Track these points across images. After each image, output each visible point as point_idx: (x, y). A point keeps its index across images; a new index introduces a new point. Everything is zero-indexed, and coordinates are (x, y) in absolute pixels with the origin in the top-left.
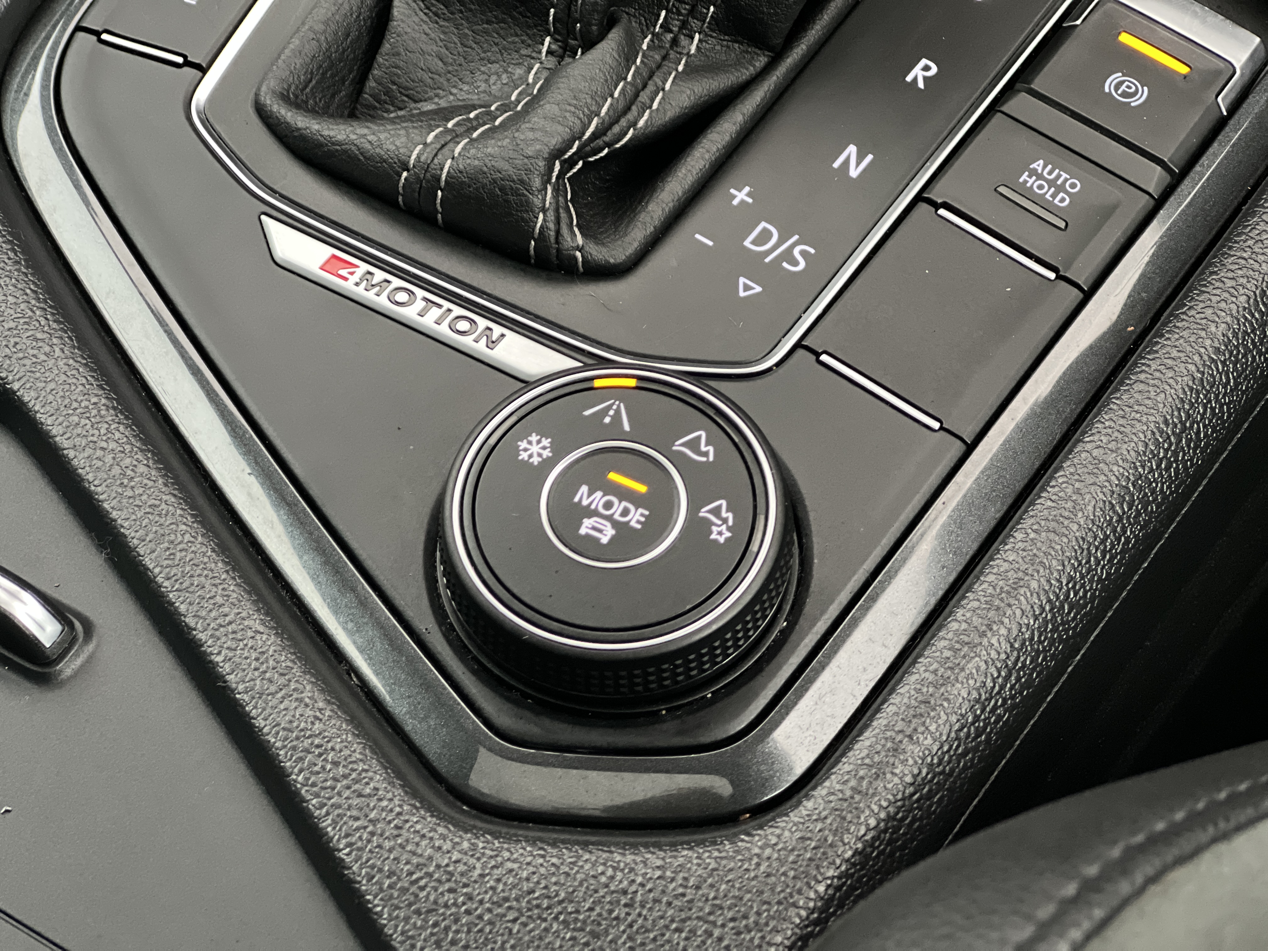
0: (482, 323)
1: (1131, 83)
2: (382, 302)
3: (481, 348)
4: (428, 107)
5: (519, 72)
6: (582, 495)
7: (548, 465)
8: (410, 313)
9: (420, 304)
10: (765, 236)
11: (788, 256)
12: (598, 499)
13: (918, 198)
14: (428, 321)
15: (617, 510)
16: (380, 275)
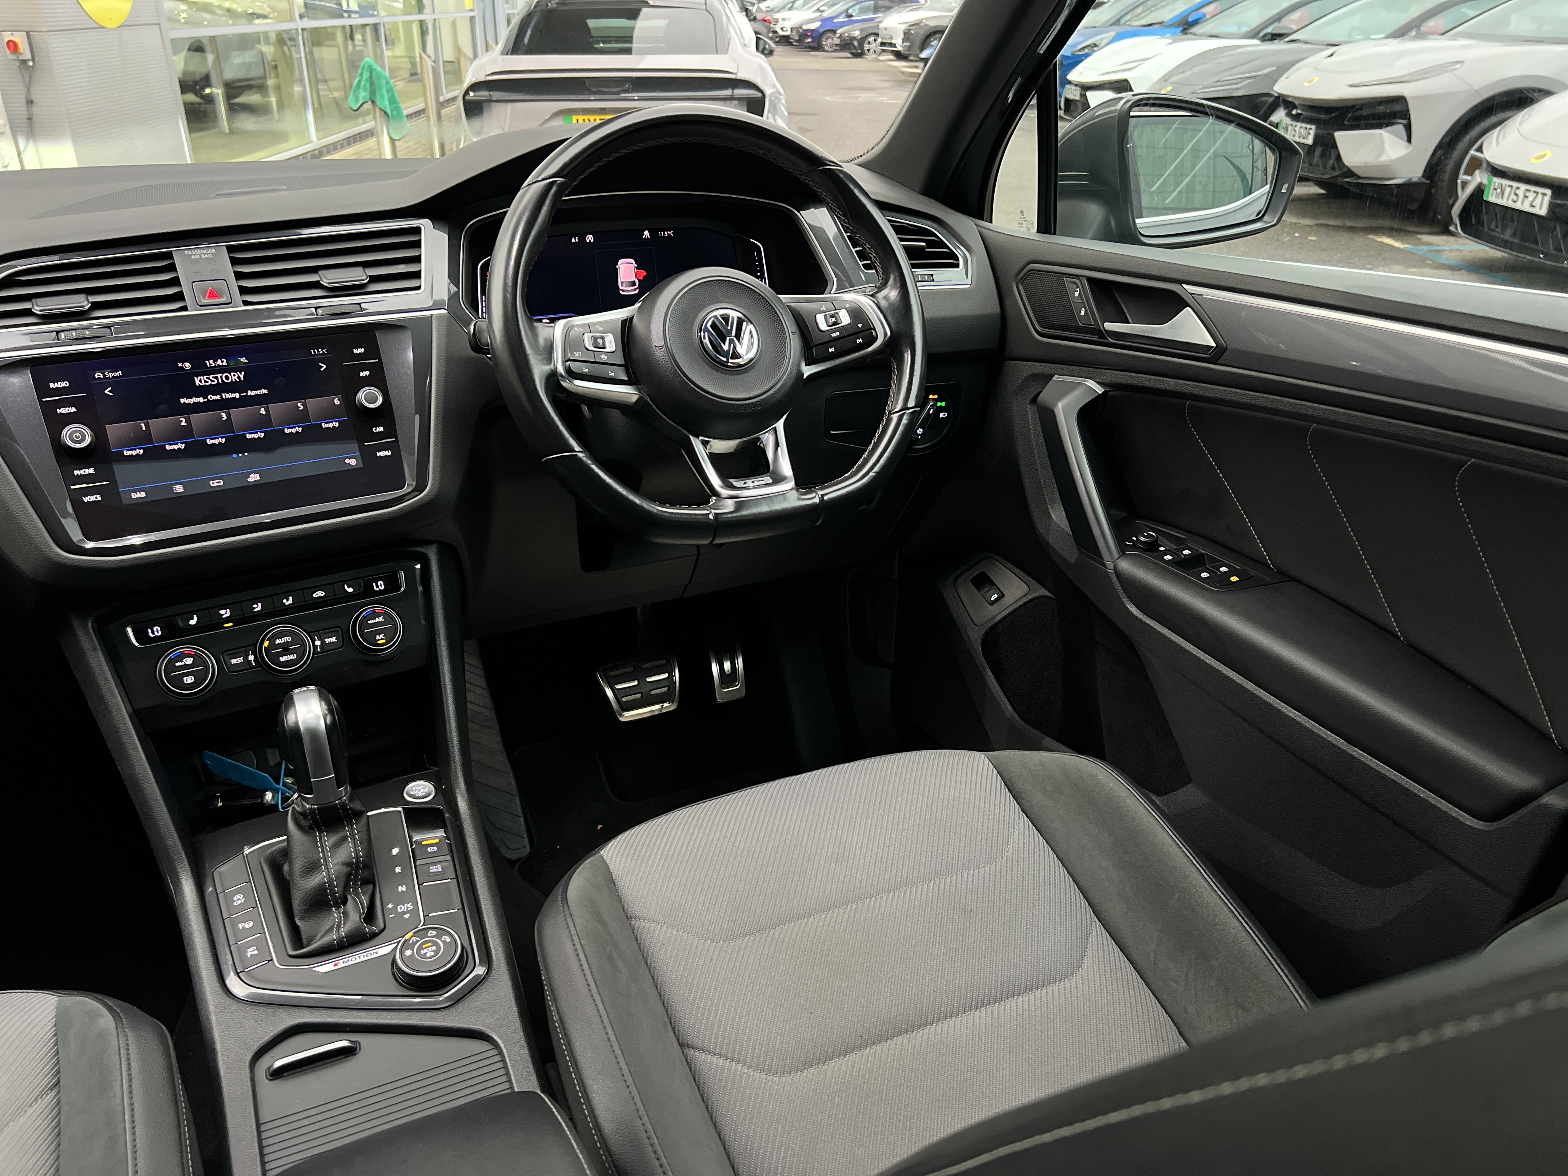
0: (372, 952)
1: (432, 848)
2: (351, 963)
3: (376, 955)
4: (319, 936)
5: (332, 918)
6: (423, 952)
7: (413, 953)
8: (358, 960)
9: (358, 958)
10: (401, 908)
11: (408, 908)
12: (426, 951)
13: (419, 885)
14: (362, 959)
15: (430, 949)
16: (346, 960)
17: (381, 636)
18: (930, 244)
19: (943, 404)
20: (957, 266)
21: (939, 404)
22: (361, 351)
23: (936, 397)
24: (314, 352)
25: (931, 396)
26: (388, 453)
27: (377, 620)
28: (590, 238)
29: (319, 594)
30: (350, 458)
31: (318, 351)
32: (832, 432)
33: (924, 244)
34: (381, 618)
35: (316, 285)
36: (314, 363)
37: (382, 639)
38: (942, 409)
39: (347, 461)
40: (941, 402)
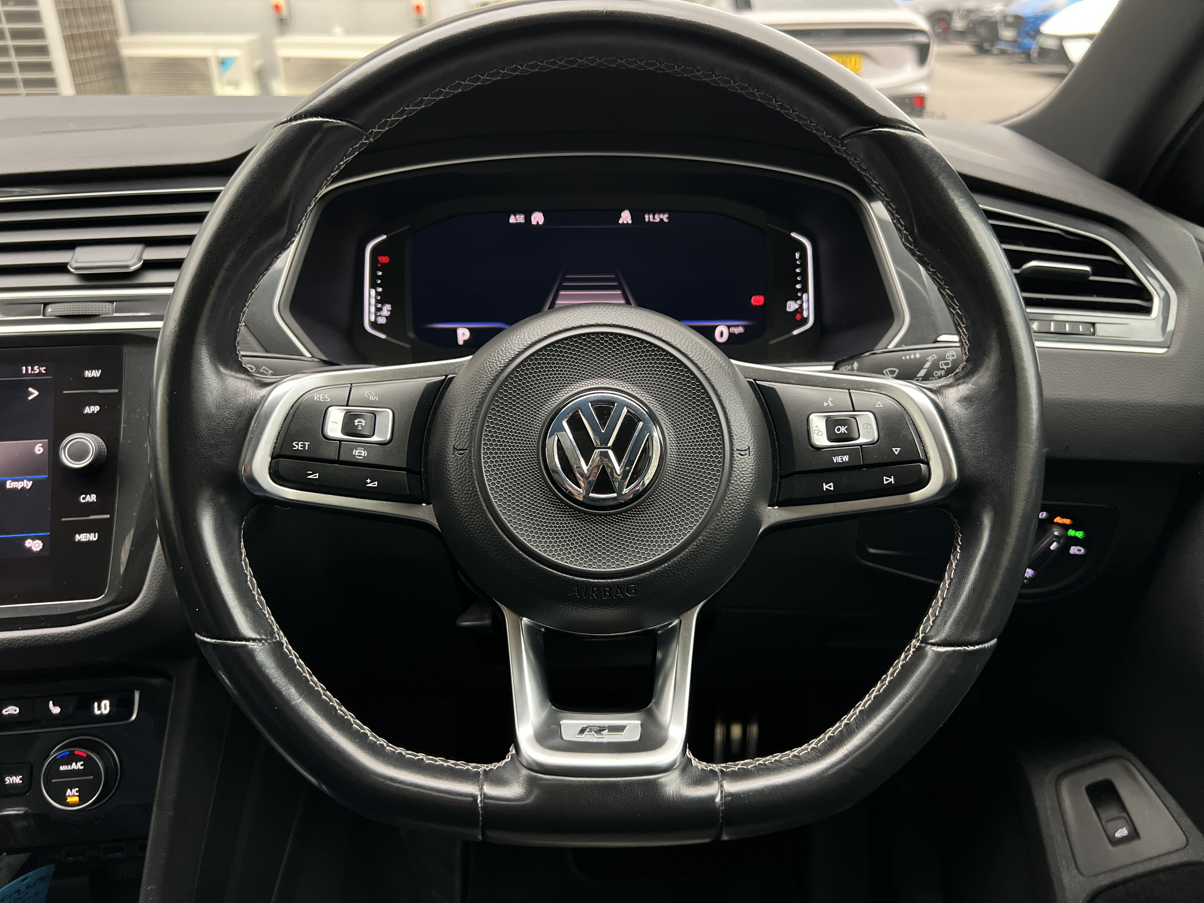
17: (74, 791)
18: (1099, 268)
19: (1080, 534)
20: (1147, 311)
21: (1071, 533)
22: (96, 373)
23: (1067, 521)
24: (27, 370)
25: (1058, 520)
26: (92, 537)
27: (74, 766)
28: (538, 218)
29: (12, 710)
30: (33, 539)
31: (32, 370)
32: (872, 551)
33: (1087, 268)
34: (79, 764)
35: (61, 269)
36: (23, 386)
37: (74, 796)
38: (1075, 541)
39: (29, 543)
40: (1077, 530)
